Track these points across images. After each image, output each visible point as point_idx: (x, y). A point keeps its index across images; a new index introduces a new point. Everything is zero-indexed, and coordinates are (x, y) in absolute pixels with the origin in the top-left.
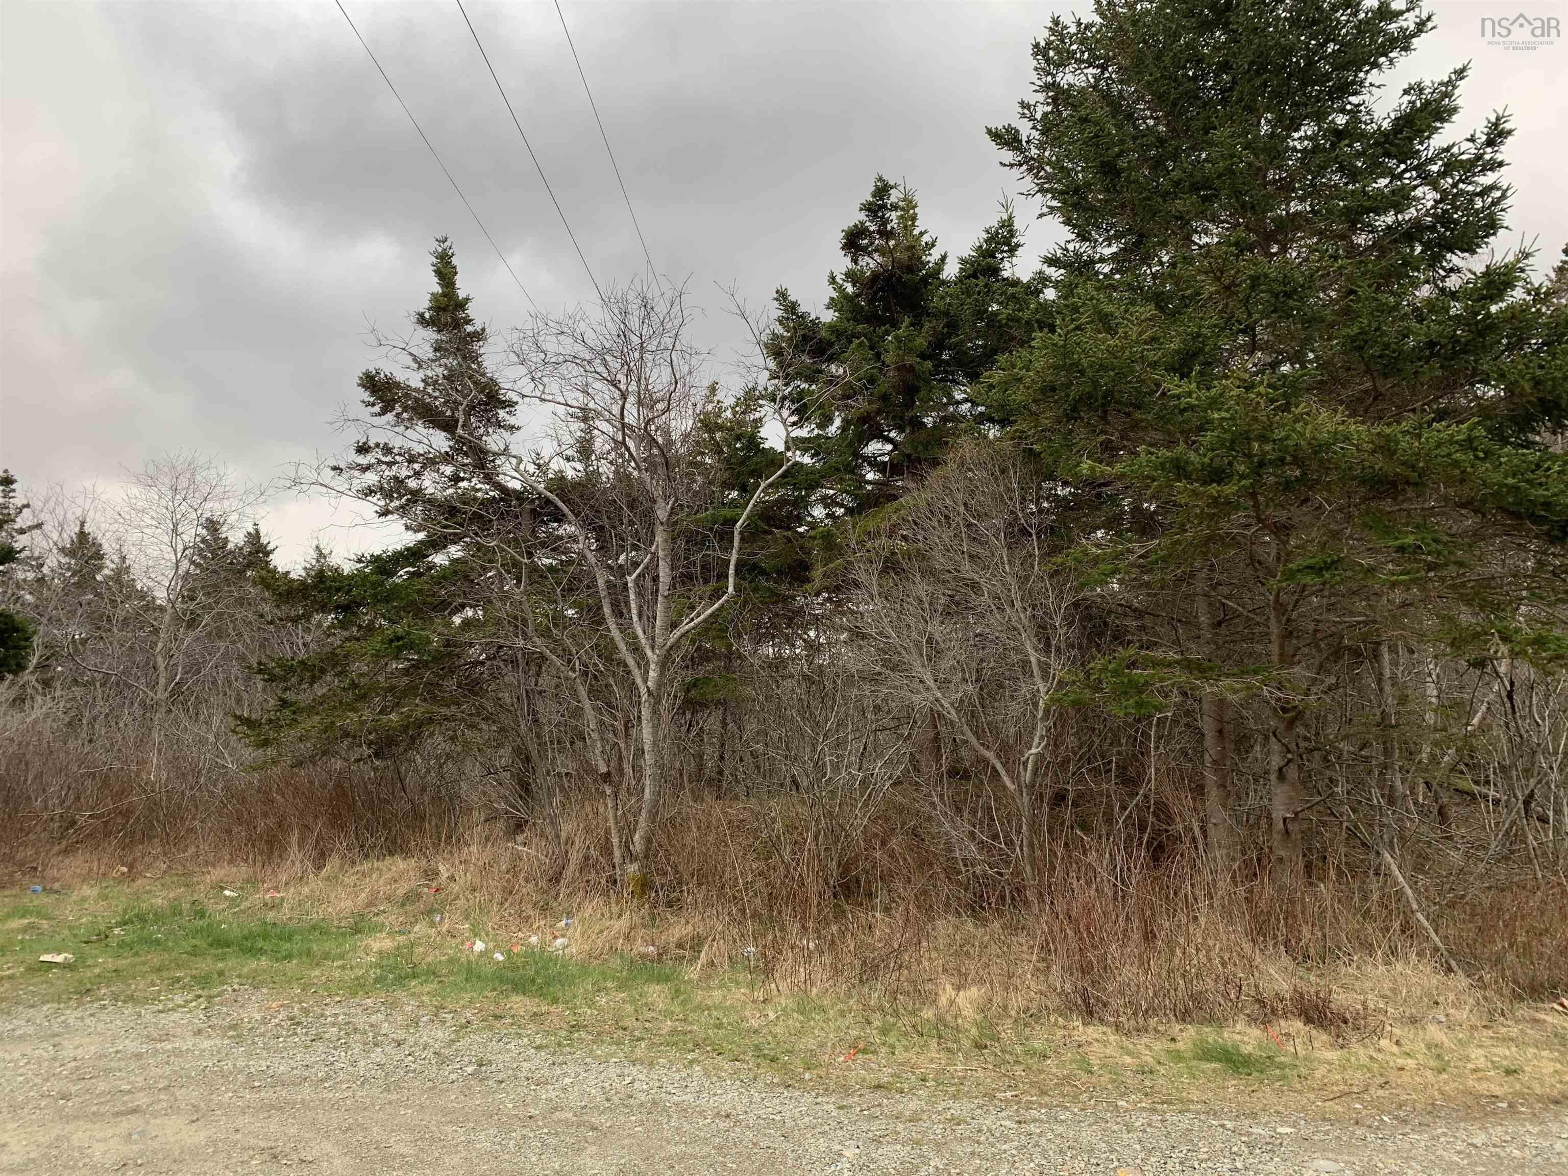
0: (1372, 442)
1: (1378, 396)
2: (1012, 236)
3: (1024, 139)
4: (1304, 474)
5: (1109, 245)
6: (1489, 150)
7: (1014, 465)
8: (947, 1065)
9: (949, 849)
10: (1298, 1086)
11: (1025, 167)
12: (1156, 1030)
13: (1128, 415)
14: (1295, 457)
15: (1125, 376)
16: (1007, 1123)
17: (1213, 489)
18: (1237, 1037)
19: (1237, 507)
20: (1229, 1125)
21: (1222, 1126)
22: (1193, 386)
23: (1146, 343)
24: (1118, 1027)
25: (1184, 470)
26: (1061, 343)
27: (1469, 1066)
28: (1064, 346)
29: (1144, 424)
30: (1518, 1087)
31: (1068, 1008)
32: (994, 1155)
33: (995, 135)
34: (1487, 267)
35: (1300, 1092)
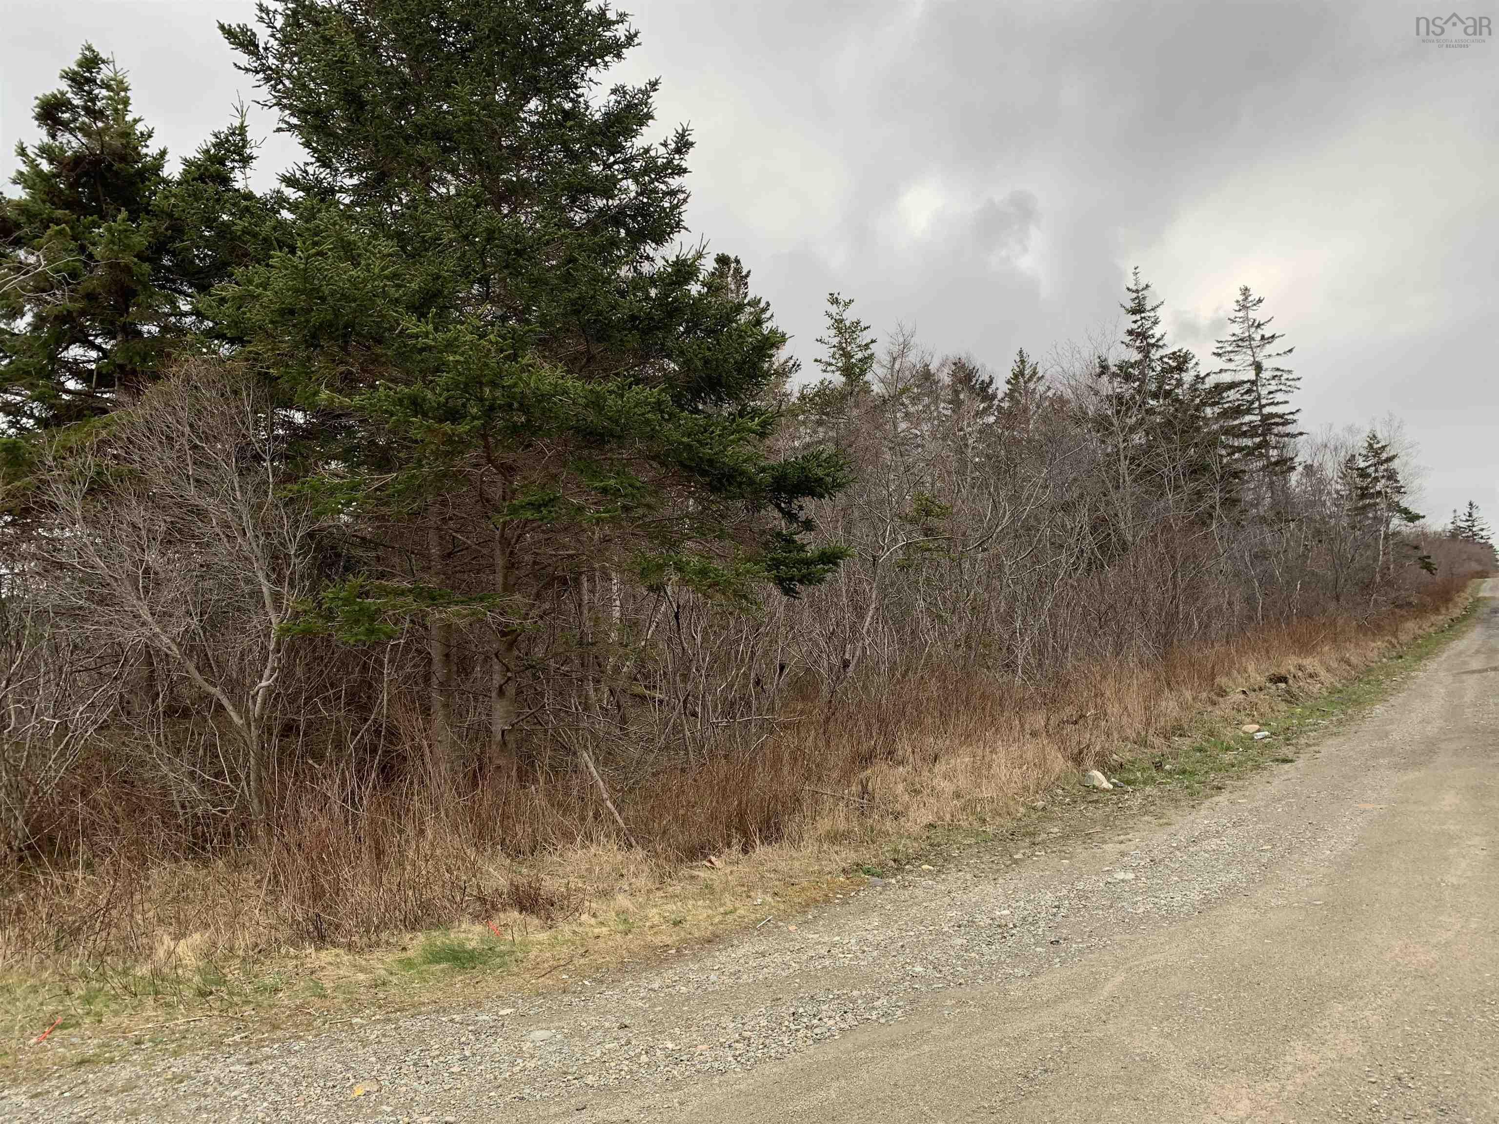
0: (585, 397)
1: (591, 359)
2: (244, 146)
3: (261, 45)
4: (528, 421)
5: (351, 176)
6: (677, 156)
7: (248, 388)
8: (167, 1020)
9: (165, 791)
10: (516, 969)
11: (261, 75)
12: (388, 943)
13: (369, 348)
14: (521, 405)
15: (367, 309)
16: (238, 1068)
17: (447, 427)
18: (462, 936)
19: (468, 445)
20: (457, 1018)
21: (452, 1021)
22: (430, 327)
23: (387, 277)
24: (350, 947)
25: (421, 407)
26: (302, 266)
27: (647, 924)
28: (305, 270)
29: (383, 359)
30: (683, 934)
31: (298, 938)
32: (223, 1104)
33: (228, 32)
34: (677, 257)
35: (517, 975)
